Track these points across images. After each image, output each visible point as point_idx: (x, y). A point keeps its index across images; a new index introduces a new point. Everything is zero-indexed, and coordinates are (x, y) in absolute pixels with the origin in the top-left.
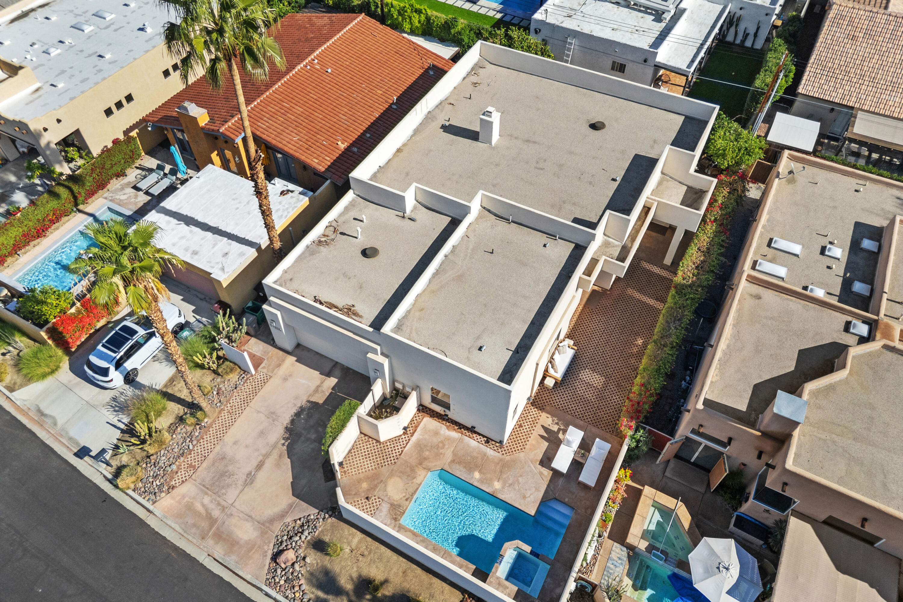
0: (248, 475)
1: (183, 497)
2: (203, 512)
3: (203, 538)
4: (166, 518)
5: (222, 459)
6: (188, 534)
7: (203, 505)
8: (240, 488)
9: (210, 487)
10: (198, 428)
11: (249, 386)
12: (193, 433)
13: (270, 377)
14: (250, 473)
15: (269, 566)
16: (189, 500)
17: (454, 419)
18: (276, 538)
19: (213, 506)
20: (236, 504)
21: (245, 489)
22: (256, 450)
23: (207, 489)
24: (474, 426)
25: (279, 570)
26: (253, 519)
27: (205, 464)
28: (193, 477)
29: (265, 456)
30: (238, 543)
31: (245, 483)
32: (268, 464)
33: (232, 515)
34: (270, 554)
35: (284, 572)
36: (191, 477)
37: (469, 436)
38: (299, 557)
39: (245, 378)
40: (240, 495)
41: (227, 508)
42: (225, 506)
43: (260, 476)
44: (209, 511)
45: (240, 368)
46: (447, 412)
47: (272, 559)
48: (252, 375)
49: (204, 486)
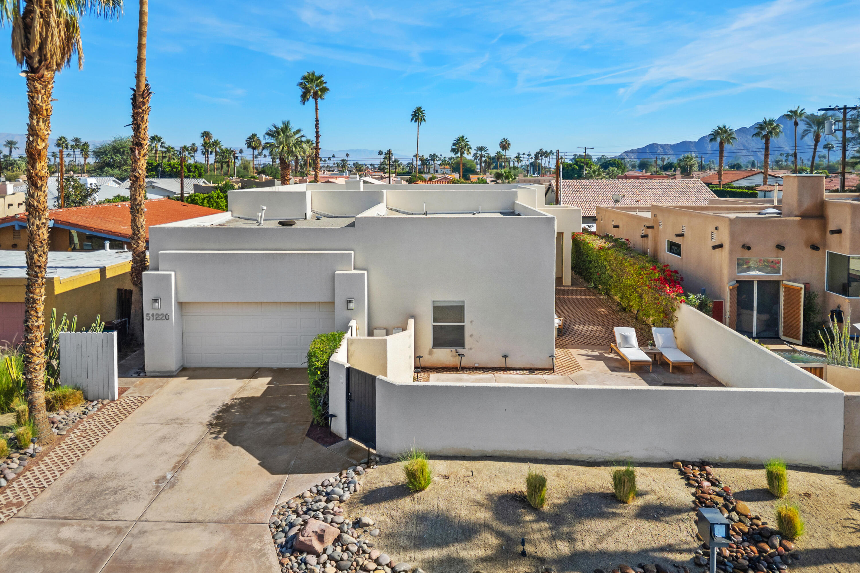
0: (158, 482)
2: (65, 549)
5: (87, 480)
7: (61, 541)
8: (148, 498)
9: (71, 515)
10: (15, 459)
11: (109, 410)
12: (5, 465)
13: (149, 397)
14: (164, 478)
15: (282, 564)
16: (17, 545)
17: (471, 365)
18: (273, 526)
19: (89, 534)
20: (148, 516)
21: (160, 496)
22: (162, 454)
23: (65, 518)
24: (506, 354)
25: (312, 559)
26: (202, 523)
27: (47, 494)
28: (22, 513)
29: (185, 455)
30: (181, 563)
31: (158, 491)
32: (195, 461)
33: (145, 532)
34: (272, 550)
35: (324, 557)
36: (15, 516)
37: (504, 373)
38: (346, 526)
39: (100, 405)
40: (153, 505)
41: (127, 527)
42: (123, 526)
43: (186, 475)
44: (83, 544)
45: (86, 399)
46: (461, 350)
47: (282, 554)
48: (113, 400)
49: (54, 518)
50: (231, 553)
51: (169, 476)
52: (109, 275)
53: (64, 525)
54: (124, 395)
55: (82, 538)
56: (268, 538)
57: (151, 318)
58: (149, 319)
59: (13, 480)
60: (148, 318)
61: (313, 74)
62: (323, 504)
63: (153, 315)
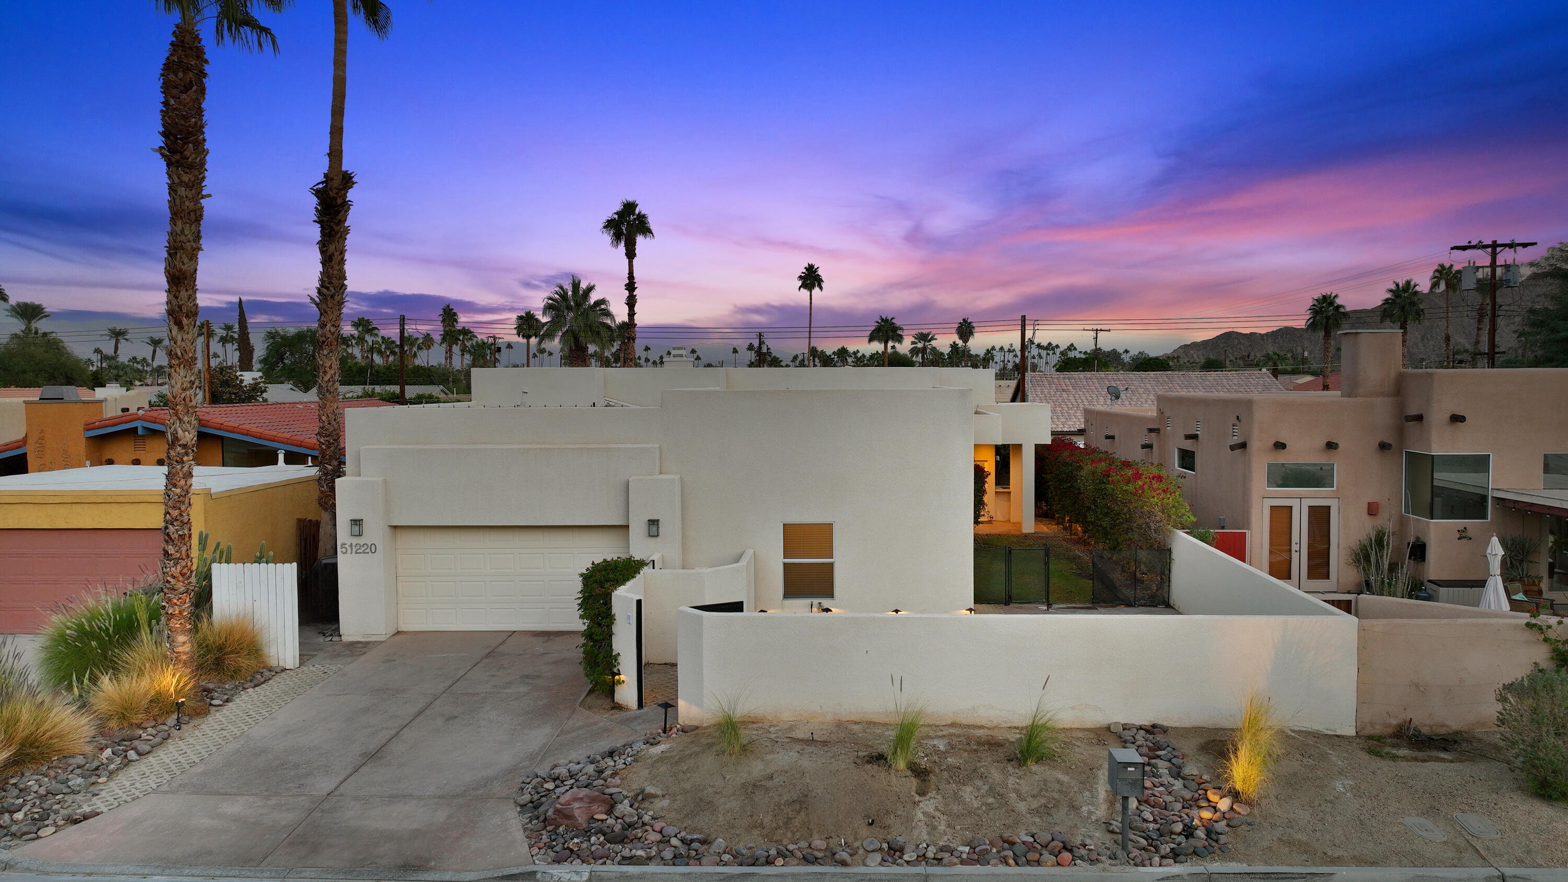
7: (221, 817)
8: (344, 773)
13: (345, 665)
26: (419, 798)
33: (338, 807)
40: (350, 779)
44: (254, 820)
46: (825, 602)
53: (225, 800)
54: (309, 663)
55: (250, 813)
57: (349, 551)
58: (346, 552)
60: (344, 550)
63: (351, 545)
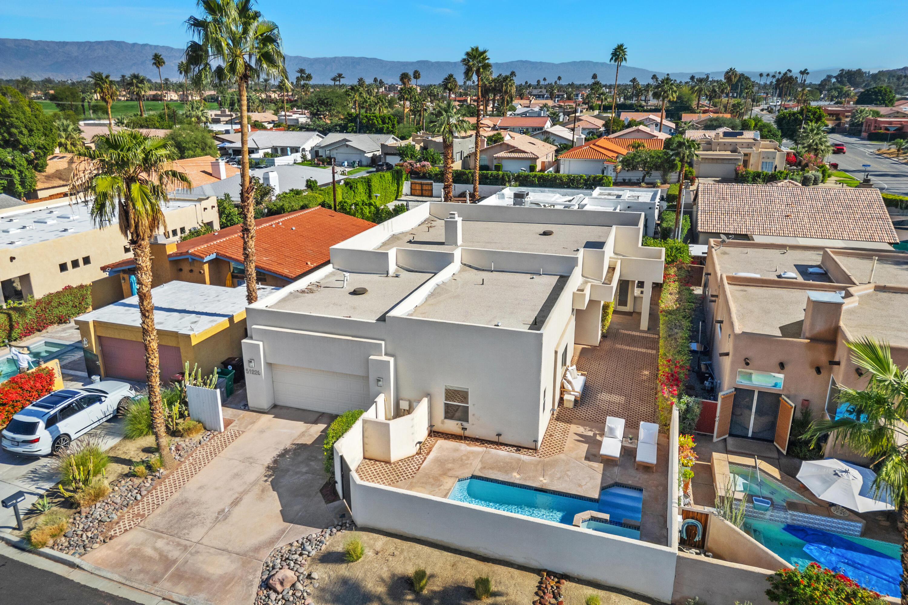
0: (219, 513)
1: (127, 545)
2: (156, 556)
3: (155, 582)
4: (99, 569)
5: (183, 503)
6: (131, 581)
7: (155, 549)
8: (209, 525)
9: (165, 531)
10: (149, 479)
11: (217, 441)
12: (143, 484)
13: (243, 432)
14: (223, 510)
15: (257, 594)
16: (134, 547)
17: (473, 436)
18: (265, 565)
19: (170, 548)
20: (204, 541)
21: (217, 526)
22: (230, 490)
23: (162, 532)
24: (500, 433)
25: (273, 596)
26: (229, 552)
27: (158, 511)
28: (142, 524)
29: (242, 493)
30: (208, 579)
31: (217, 520)
32: (247, 499)
33: (198, 552)
34: (257, 582)
35: (280, 596)
36: (138, 525)
37: (495, 448)
38: (302, 576)
39: (212, 436)
40: (210, 532)
41: (190, 546)
42: (188, 545)
43: (237, 511)
44: (165, 554)
45: (205, 428)
46: (465, 424)
47: (260, 587)
48: (220, 432)
49: (156, 531)
50: (236, 579)
51: (226, 510)
52: (236, 320)
53: (160, 537)
54: (229, 427)
55: (166, 548)
56: (259, 574)
57: (249, 372)
59: (145, 495)
60: (247, 372)
61: (477, 49)
62: (296, 556)
63: (250, 370)
